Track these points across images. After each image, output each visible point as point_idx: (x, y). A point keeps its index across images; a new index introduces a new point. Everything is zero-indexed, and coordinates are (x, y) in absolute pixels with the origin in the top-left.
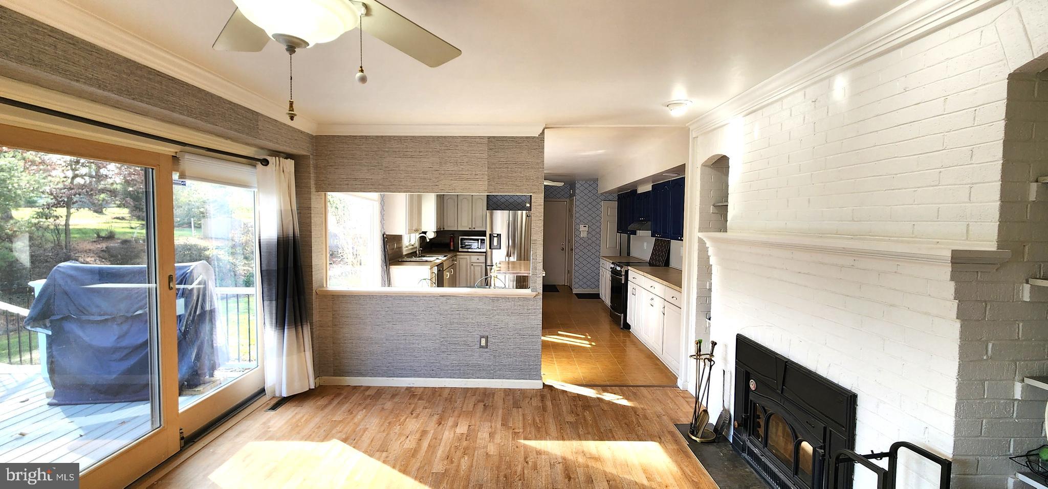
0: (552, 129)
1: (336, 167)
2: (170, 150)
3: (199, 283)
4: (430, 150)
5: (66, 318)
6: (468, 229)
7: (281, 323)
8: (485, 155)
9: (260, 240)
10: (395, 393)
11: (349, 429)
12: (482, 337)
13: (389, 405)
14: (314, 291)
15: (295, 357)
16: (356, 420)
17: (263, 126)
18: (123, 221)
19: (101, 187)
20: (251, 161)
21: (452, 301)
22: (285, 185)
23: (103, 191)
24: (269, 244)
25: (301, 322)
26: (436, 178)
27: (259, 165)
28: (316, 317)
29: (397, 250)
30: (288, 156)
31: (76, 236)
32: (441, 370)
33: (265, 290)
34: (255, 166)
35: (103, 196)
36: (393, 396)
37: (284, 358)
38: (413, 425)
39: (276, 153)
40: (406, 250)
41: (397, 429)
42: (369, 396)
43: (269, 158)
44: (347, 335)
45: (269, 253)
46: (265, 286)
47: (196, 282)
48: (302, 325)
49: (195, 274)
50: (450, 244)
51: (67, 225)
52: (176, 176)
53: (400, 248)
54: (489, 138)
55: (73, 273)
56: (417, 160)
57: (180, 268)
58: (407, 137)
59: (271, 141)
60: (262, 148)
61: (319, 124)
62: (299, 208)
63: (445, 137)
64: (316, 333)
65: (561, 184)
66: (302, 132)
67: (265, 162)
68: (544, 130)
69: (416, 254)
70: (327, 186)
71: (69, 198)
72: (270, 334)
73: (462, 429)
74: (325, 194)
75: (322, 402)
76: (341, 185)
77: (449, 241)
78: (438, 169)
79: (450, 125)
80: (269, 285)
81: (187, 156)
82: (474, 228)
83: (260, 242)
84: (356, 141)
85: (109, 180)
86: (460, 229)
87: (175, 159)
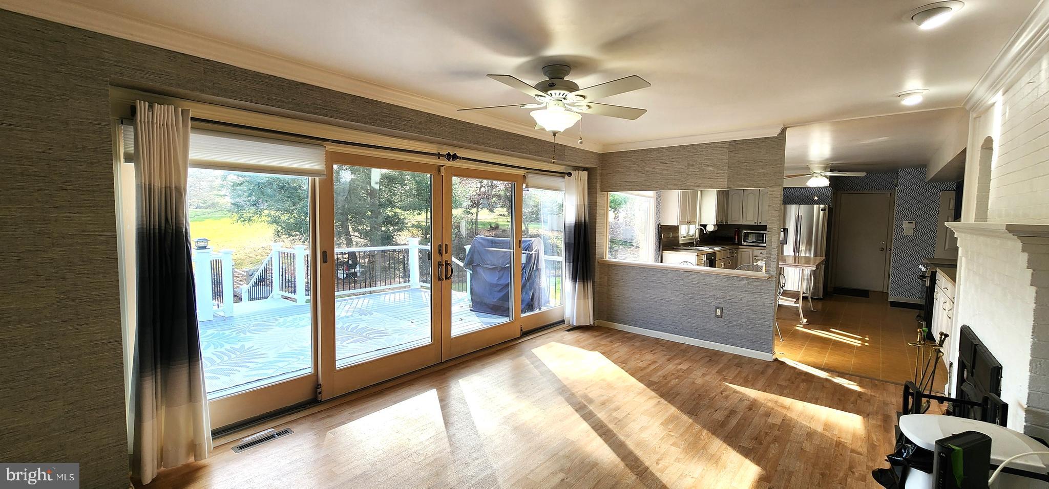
0: (792, 128)
1: (614, 174)
2: (522, 172)
3: (536, 251)
4: (681, 156)
5: (478, 265)
6: (753, 224)
7: (574, 278)
8: (726, 157)
9: (565, 223)
10: (645, 339)
11: (607, 349)
12: (717, 308)
13: (638, 344)
14: (597, 260)
15: (582, 301)
16: (613, 346)
17: (567, 153)
18: (504, 217)
19: (493, 193)
20: (562, 174)
21: (694, 276)
22: (581, 189)
23: (494, 196)
24: (570, 227)
25: (587, 279)
26: (684, 178)
27: (566, 177)
28: (597, 279)
29: (673, 239)
30: (585, 169)
31: (481, 226)
32: (683, 329)
33: (567, 255)
34: (564, 177)
35: (494, 199)
36: (643, 340)
37: (576, 300)
38: (649, 357)
39: (576, 168)
40: (683, 240)
41: (637, 356)
42: (626, 337)
43: (572, 172)
44: (616, 293)
45: (570, 232)
46: (567, 253)
47: (534, 250)
48: (587, 281)
49: (534, 245)
50: (735, 238)
51: (476, 219)
52: (524, 185)
53: (677, 238)
54: (730, 142)
55: (481, 241)
56: (671, 165)
57: (526, 241)
58: (663, 148)
59: (571, 161)
60: (569, 166)
61: (604, 145)
62: (589, 203)
63: (692, 145)
64: (597, 289)
65: (862, 174)
66: (592, 152)
67: (570, 174)
68: (784, 131)
69: (694, 244)
70: (608, 188)
71: (478, 201)
72: (568, 284)
73: (684, 366)
74: (607, 193)
75: (596, 334)
76: (616, 186)
77: (733, 235)
78: (686, 171)
79: (696, 135)
80: (569, 252)
81: (530, 175)
82: (760, 223)
83: (565, 225)
84: (628, 155)
85: (497, 188)
86: (744, 223)
87: (524, 177)
